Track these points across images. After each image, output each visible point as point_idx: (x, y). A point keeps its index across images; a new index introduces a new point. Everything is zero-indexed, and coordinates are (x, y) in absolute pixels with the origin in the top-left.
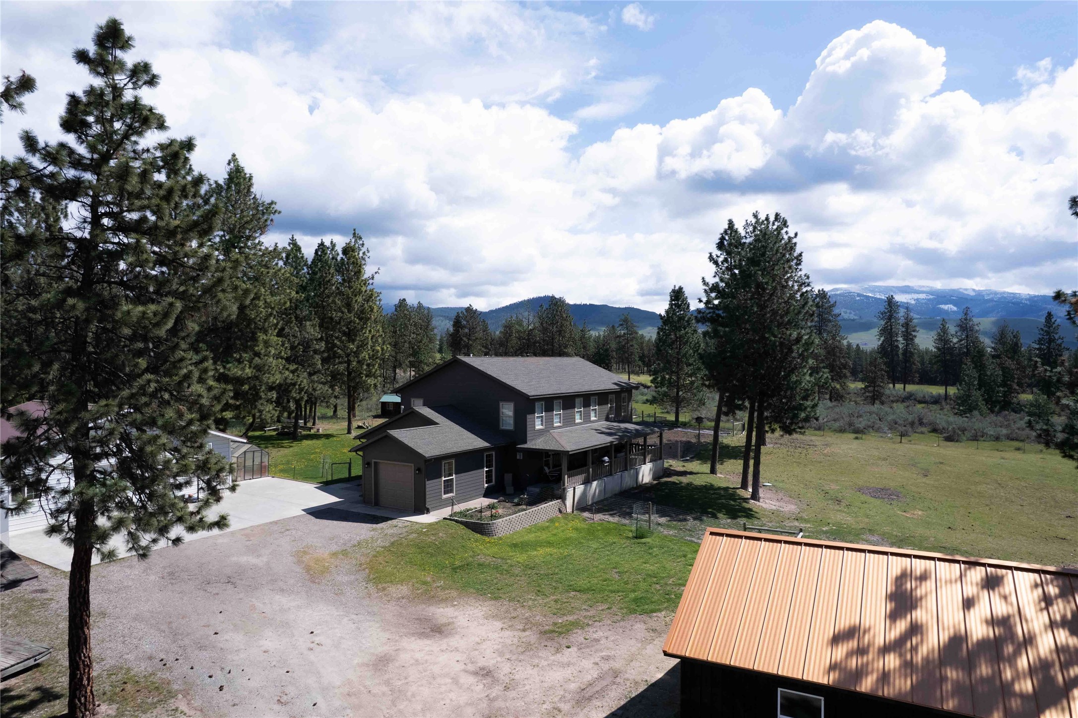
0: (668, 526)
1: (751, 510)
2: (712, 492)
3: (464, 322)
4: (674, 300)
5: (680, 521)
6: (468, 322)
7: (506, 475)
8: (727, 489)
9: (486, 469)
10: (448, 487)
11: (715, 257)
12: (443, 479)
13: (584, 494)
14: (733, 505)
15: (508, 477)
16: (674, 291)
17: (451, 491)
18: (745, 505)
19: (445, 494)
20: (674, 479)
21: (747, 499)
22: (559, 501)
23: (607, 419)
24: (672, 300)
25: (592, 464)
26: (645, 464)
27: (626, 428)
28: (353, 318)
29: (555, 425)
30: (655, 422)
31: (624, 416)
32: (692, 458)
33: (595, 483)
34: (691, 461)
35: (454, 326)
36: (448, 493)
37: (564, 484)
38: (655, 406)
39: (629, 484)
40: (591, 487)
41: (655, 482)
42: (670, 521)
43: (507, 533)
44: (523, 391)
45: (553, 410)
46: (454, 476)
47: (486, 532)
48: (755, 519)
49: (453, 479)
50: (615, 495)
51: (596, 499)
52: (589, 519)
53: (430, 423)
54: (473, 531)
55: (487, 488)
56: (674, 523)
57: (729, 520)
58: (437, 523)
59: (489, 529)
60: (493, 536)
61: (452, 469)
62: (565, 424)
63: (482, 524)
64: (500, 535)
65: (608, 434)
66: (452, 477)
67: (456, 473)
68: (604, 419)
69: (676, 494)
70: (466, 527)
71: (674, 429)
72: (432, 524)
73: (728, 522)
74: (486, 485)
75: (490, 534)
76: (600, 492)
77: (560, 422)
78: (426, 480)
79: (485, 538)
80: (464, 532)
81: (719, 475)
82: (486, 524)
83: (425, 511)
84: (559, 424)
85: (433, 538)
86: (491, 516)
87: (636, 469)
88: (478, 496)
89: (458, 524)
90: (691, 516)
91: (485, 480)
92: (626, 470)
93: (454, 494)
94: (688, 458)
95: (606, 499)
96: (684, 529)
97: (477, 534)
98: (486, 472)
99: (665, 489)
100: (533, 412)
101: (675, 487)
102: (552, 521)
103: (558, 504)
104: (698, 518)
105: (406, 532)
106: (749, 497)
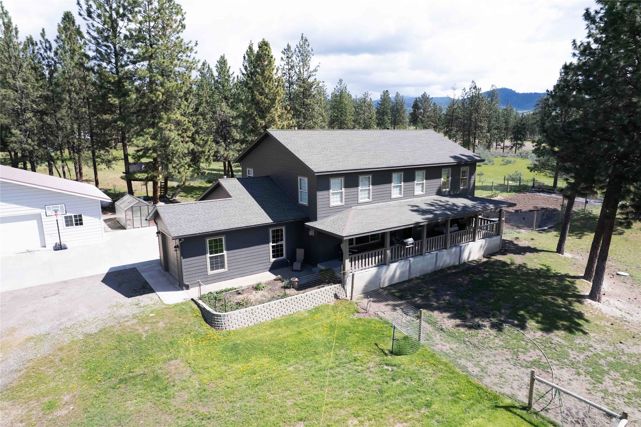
0: (451, 335)
1: (580, 316)
2: (542, 281)
5: (470, 327)
7: (297, 249)
8: (562, 278)
9: (271, 244)
10: (217, 263)
12: (208, 255)
13: (377, 278)
14: (559, 306)
15: (300, 253)
17: (223, 267)
18: (577, 307)
19: (212, 269)
20: (506, 258)
21: (584, 297)
22: (337, 285)
23: (439, 193)
25: (391, 245)
26: (474, 241)
27: (454, 205)
28: (263, 99)
29: (360, 201)
30: (533, 187)
31: (463, 189)
32: (551, 228)
33: (394, 266)
36: (217, 268)
37: (344, 269)
38: (536, 172)
39: (448, 261)
40: (388, 268)
41: (485, 260)
42: (458, 326)
43: (244, 325)
44: (311, 167)
45: (357, 185)
46: (225, 252)
47: (215, 324)
48: (581, 333)
49: (223, 255)
50: (425, 275)
51: (396, 280)
52: (363, 311)
53: (227, 195)
54: (206, 320)
55: (274, 262)
56: (462, 330)
57: (540, 333)
58: (176, 305)
59: (219, 322)
60: (222, 329)
61: (221, 245)
62: (374, 199)
63: (214, 315)
64: (232, 329)
65: (423, 212)
66: (221, 254)
67: (227, 250)
68: (435, 194)
69: (494, 282)
70: (202, 314)
71: (548, 195)
72: (168, 307)
73: (537, 337)
74: (273, 260)
75: (219, 327)
76: (402, 273)
77: (369, 198)
78: (182, 257)
79: (212, 331)
80: (192, 321)
81: (567, 254)
82: (217, 316)
83: (184, 288)
84: (367, 200)
85: (146, 328)
86: (237, 303)
87: (461, 247)
88: (262, 270)
89: (198, 309)
90: (491, 321)
91: (271, 254)
92: (445, 248)
93: (226, 269)
94: (546, 228)
95: (409, 281)
96: (468, 343)
97: (208, 325)
98: (273, 247)
99: (487, 272)
100: (327, 188)
101: (501, 270)
102: (317, 310)
103: (334, 289)
104: (498, 327)
105: (133, 315)
106: (588, 293)
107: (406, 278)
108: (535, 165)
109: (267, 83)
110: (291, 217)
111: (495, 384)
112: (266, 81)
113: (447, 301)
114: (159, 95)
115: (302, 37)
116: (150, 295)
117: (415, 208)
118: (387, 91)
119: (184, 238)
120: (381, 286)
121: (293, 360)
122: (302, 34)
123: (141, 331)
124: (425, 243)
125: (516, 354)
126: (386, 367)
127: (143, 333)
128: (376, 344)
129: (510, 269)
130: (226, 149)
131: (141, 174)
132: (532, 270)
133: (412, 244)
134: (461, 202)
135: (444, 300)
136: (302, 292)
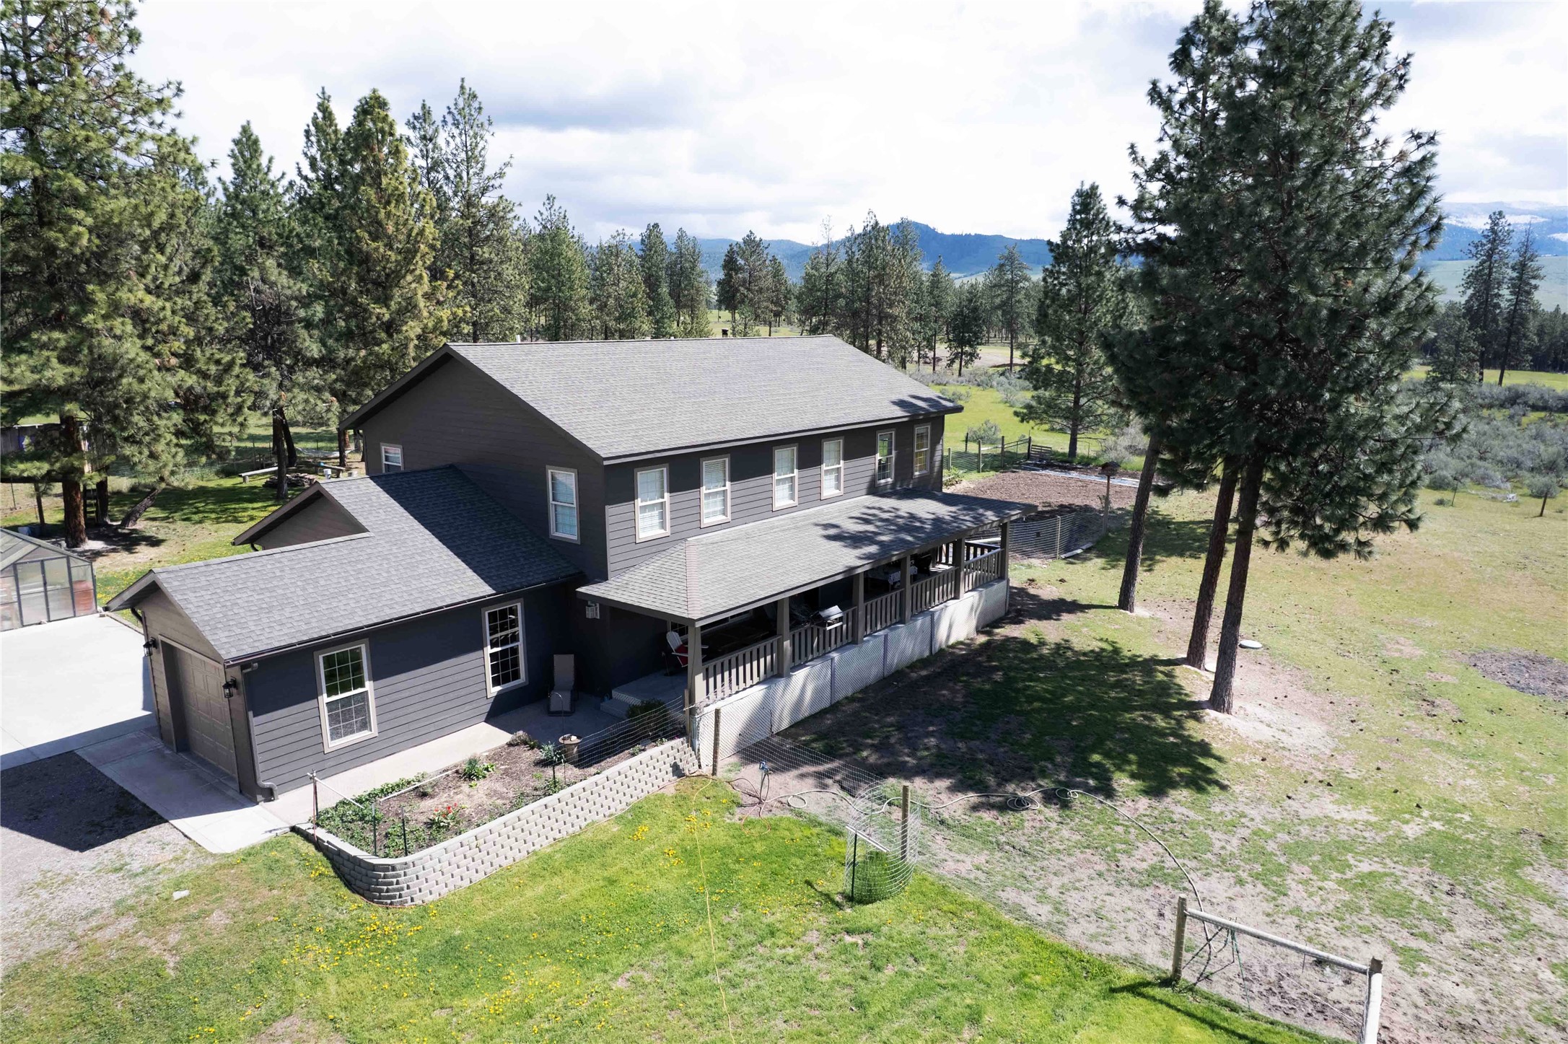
0: (966, 832)
1: (1205, 749)
2: (1112, 677)
3: (741, 262)
4: (1079, 212)
5: (1003, 808)
6: (746, 260)
7: (556, 657)
8: (1149, 665)
9: (489, 650)
10: (349, 718)
11: (1164, 90)
12: (325, 699)
13: (764, 711)
14: (1161, 733)
15: (564, 665)
16: (1080, 194)
17: (365, 725)
18: (1194, 730)
19: (335, 734)
20: (1026, 631)
21: (1199, 705)
22: (677, 742)
23: (874, 490)
24: (1075, 212)
25: (792, 627)
26: (956, 597)
27: (912, 517)
29: (706, 521)
30: (1028, 456)
31: (921, 477)
32: (1088, 550)
33: (800, 676)
34: (1085, 559)
35: (725, 267)
37: (692, 700)
39: (909, 651)
40: (786, 686)
41: (982, 639)
42: (975, 808)
43: (460, 883)
44: (589, 445)
45: (697, 484)
46: (369, 686)
47: (381, 891)
48: (1217, 789)
49: (364, 696)
50: (865, 690)
51: (805, 712)
52: (750, 800)
53: (351, 526)
54: (349, 885)
55: (499, 697)
56: (987, 816)
57: (1144, 802)
58: (250, 853)
59: (391, 884)
60: (402, 903)
61: (358, 668)
62: (737, 515)
63: (374, 867)
64: (429, 898)
65: (855, 540)
66: (360, 690)
67: (375, 677)
68: (864, 492)
69: (1017, 691)
70: (334, 867)
71: (1063, 475)
72: (227, 863)
73: (1142, 811)
74: (494, 691)
75: (394, 897)
76: (818, 692)
77: (724, 513)
78: (251, 714)
79: (373, 914)
80: (311, 894)
81: (1139, 611)
82: (385, 868)
83: (259, 797)
84: (721, 518)
85: (173, 939)
86: (431, 824)
87: (932, 614)
88: (467, 722)
89: (320, 855)
90: (1040, 786)
91: (489, 676)
92: (902, 621)
93: (373, 731)
94: (1079, 551)
95: (834, 708)
96: (1007, 847)
97: (357, 897)
98: (493, 656)
99: (996, 669)
100: (629, 494)
101: (1023, 661)
102: (637, 814)
103: (671, 752)
104: (1056, 798)
105: (117, 904)
106: (1205, 696)
107: (826, 704)
108: (1029, 407)
109: (392, 207)
110: (538, 578)
111: (1093, 937)
112: (388, 203)
113: (934, 751)
114: (78, 234)
115: (462, 87)
116: (154, 832)
117: (832, 532)
118: (656, 226)
119: (260, 661)
120: (775, 730)
121: (618, 963)
122: (463, 80)
123: (155, 950)
124: (861, 613)
125: (1111, 857)
126: (849, 939)
127: (167, 957)
128: (808, 883)
129: (1042, 657)
130: (281, 386)
131: (28, 465)
132: (1085, 654)
133: (840, 619)
134: (925, 508)
135: (927, 749)
136: (592, 770)
